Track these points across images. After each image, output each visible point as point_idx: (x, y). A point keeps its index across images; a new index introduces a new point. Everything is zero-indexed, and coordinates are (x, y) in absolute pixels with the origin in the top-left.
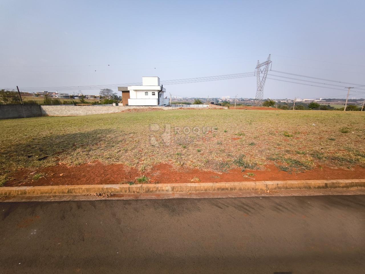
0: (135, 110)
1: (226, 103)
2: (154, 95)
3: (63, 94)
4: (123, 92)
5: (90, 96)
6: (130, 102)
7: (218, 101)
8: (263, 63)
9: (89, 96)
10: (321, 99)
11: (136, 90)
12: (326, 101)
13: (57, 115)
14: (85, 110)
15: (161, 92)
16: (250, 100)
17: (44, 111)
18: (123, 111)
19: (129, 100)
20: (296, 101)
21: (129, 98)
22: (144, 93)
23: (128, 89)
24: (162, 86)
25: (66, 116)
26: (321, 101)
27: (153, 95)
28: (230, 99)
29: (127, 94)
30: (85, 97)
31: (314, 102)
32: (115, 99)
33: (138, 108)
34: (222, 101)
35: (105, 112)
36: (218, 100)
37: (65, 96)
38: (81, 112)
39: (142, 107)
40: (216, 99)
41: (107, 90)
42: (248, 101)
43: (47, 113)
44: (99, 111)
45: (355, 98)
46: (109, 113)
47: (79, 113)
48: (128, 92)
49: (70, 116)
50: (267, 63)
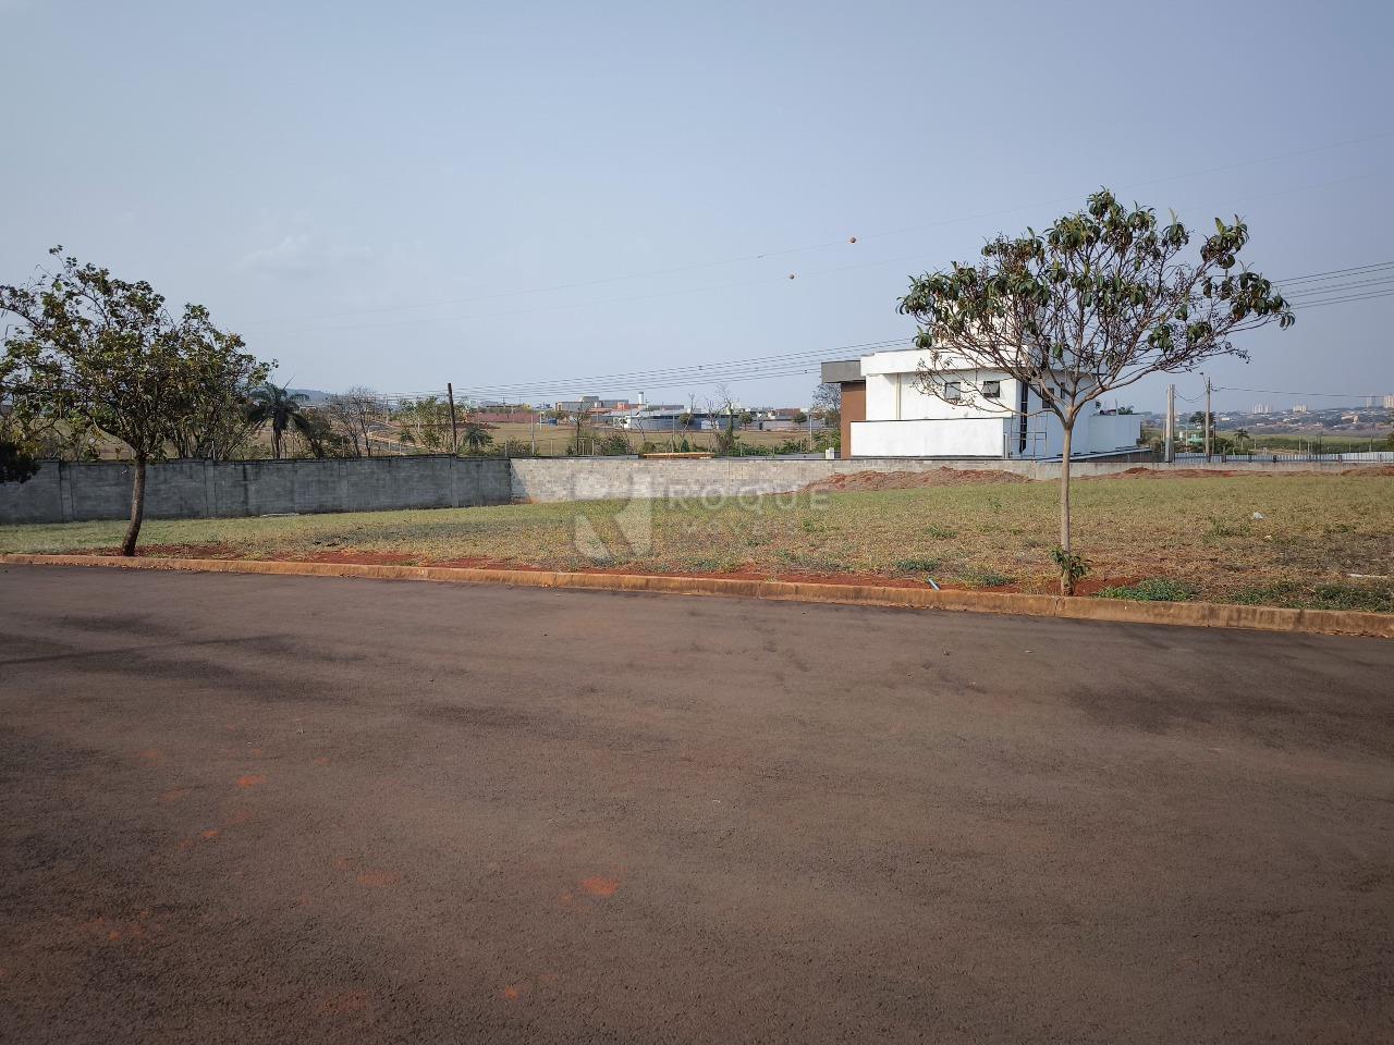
0: (867, 477)
2: (997, 395)
3: (658, 408)
4: (844, 385)
5: (774, 413)
6: (864, 440)
9: (770, 415)
11: (899, 375)
13: (559, 498)
17: (519, 483)
19: (855, 427)
21: (861, 418)
22: (938, 388)
23: (863, 373)
27: (986, 395)
29: (855, 393)
30: (748, 419)
43: (530, 491)
48: (862, 384)
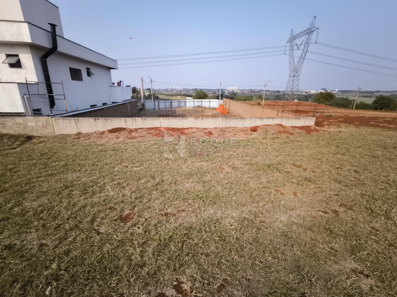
7: (224, 93)
8: (301, 33)
10: (337, 90)
12: (343, 93)
26: (337, 93)
34: (229, 93)
36: (224, 91)
40: (222, 90)
42: (258, 92)
45: (369, 90)
50: (310, 32)
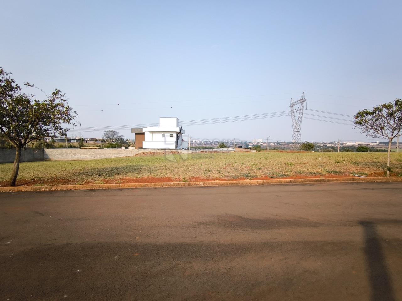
1: (258, 148)
2: (172, 137)
4: (137, 134)
6: (145, 145)
8: (297, 101)
9: (89, 139)
10: (378, 142)
11: (152, 132)
12: (385, 145)
13: (61, 159)
14: (93, 154)
15: (179, 134)
16: (287, 144)
17: (47, 155)
18: (137, 155)
19: (143, 142)
20: (347, 144)
21: (144, 140)
22: (160, 135)
23: (143, 131)
24: (181, 127)
25: (71, 160)
26: (378, 145)
27: (170, 137)
28: (263, 142)
29: (141, 136)
30: (84, 140)
31: (369, 146)
32: (120, 142)
33: (153, 151)
35: (116, 156)
36: (248, 144)
37: (60, 139)
38: (88, 156)
39: (157, 151)
40: (245, 143)
41: (113, 132)
42: (285, 144)
43: (50, 157)
44: (109, 155)
46: (120, 157)
47: (85, 157)
48: (143, 134)
49: (76, 160)
50: (302, 101)
